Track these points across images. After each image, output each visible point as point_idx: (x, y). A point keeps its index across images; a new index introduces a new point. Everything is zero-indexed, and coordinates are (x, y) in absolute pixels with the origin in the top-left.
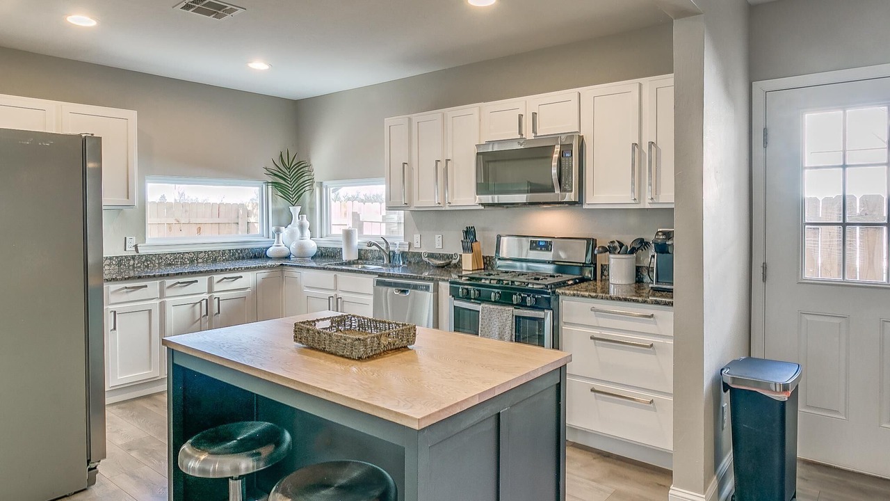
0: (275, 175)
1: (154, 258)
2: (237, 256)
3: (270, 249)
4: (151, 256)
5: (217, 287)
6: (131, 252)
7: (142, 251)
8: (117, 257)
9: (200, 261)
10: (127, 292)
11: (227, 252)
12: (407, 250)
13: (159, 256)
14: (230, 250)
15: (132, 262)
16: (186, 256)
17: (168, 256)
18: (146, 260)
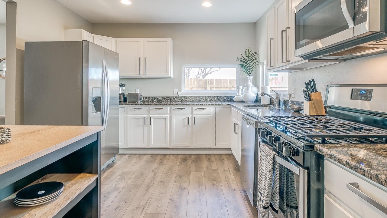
0: (241, 61)
1: (184, 98)
2: (221, 99)
3: (235, 97)
4: (183, 97)
5: (195, 112)
6: (175, 95)
7: (179, 96)
8: (170, 97)
9: (203, 100)
10: (156, 110)
11: (216, 97)
12: (288, 99)
13: (186, 98)
14: (217, 97)
15: (175, 99)
16: (197, 98)
17: (190, 98)
18: (181, 99)
